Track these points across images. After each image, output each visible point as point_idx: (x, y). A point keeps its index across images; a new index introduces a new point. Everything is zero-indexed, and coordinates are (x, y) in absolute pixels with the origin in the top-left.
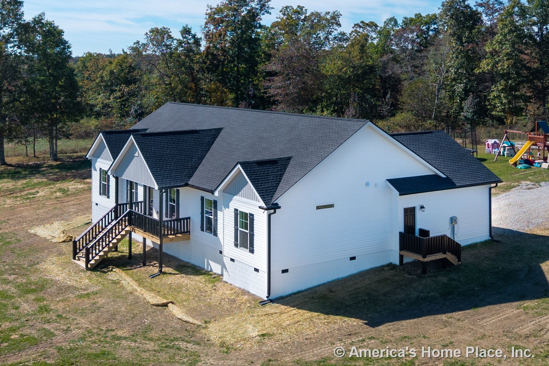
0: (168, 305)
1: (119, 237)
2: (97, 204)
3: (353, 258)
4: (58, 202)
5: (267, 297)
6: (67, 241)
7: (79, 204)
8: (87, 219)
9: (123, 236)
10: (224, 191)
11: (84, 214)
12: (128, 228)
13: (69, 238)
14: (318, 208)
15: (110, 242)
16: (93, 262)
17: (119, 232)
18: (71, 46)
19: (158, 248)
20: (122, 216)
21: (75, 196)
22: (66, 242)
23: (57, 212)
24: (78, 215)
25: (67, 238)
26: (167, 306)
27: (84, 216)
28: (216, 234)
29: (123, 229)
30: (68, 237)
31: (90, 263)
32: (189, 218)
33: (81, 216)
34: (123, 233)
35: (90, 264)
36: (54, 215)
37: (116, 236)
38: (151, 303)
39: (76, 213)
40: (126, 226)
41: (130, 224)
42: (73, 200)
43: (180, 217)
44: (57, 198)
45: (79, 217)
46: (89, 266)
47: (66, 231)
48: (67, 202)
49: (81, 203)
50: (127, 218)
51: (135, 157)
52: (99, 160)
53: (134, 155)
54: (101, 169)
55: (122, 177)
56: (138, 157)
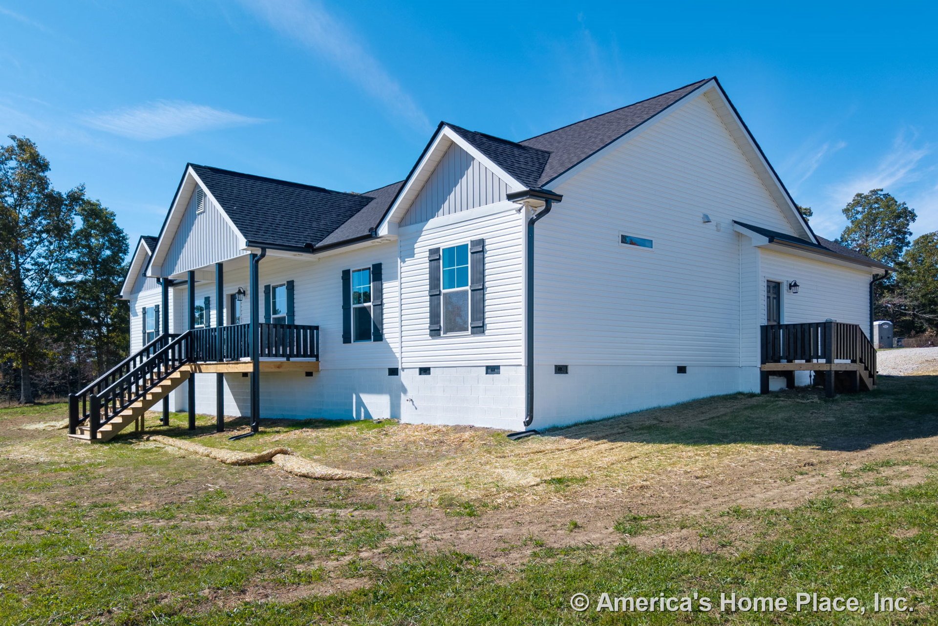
0: (273, 459)
1: (167, 382)
3: (682, 370)
5: (527, 423)
9: (176, 382)
10: (401, 222)
12: (186, 367)
14: (625, 239)
16: (107, 428)
17: (168, 374)
18: (128, 237)
20: (174, 341)
26: (271, 462)
28: (379, 337)
29: (175, 369)
31: (101, 429)
32: (317, 328)
34: (176, 375)
35: (101, 432)
37: (160, 379)
38: (228, 462)
40: (182, 363)
41: (190, 359)
43: (297, 323)
46: (99, 436)
51: (199, 216)
52: (141, 294)
53: (197, 212)
54: (144, 309)
55: (174, 273)
56: (205, 214)
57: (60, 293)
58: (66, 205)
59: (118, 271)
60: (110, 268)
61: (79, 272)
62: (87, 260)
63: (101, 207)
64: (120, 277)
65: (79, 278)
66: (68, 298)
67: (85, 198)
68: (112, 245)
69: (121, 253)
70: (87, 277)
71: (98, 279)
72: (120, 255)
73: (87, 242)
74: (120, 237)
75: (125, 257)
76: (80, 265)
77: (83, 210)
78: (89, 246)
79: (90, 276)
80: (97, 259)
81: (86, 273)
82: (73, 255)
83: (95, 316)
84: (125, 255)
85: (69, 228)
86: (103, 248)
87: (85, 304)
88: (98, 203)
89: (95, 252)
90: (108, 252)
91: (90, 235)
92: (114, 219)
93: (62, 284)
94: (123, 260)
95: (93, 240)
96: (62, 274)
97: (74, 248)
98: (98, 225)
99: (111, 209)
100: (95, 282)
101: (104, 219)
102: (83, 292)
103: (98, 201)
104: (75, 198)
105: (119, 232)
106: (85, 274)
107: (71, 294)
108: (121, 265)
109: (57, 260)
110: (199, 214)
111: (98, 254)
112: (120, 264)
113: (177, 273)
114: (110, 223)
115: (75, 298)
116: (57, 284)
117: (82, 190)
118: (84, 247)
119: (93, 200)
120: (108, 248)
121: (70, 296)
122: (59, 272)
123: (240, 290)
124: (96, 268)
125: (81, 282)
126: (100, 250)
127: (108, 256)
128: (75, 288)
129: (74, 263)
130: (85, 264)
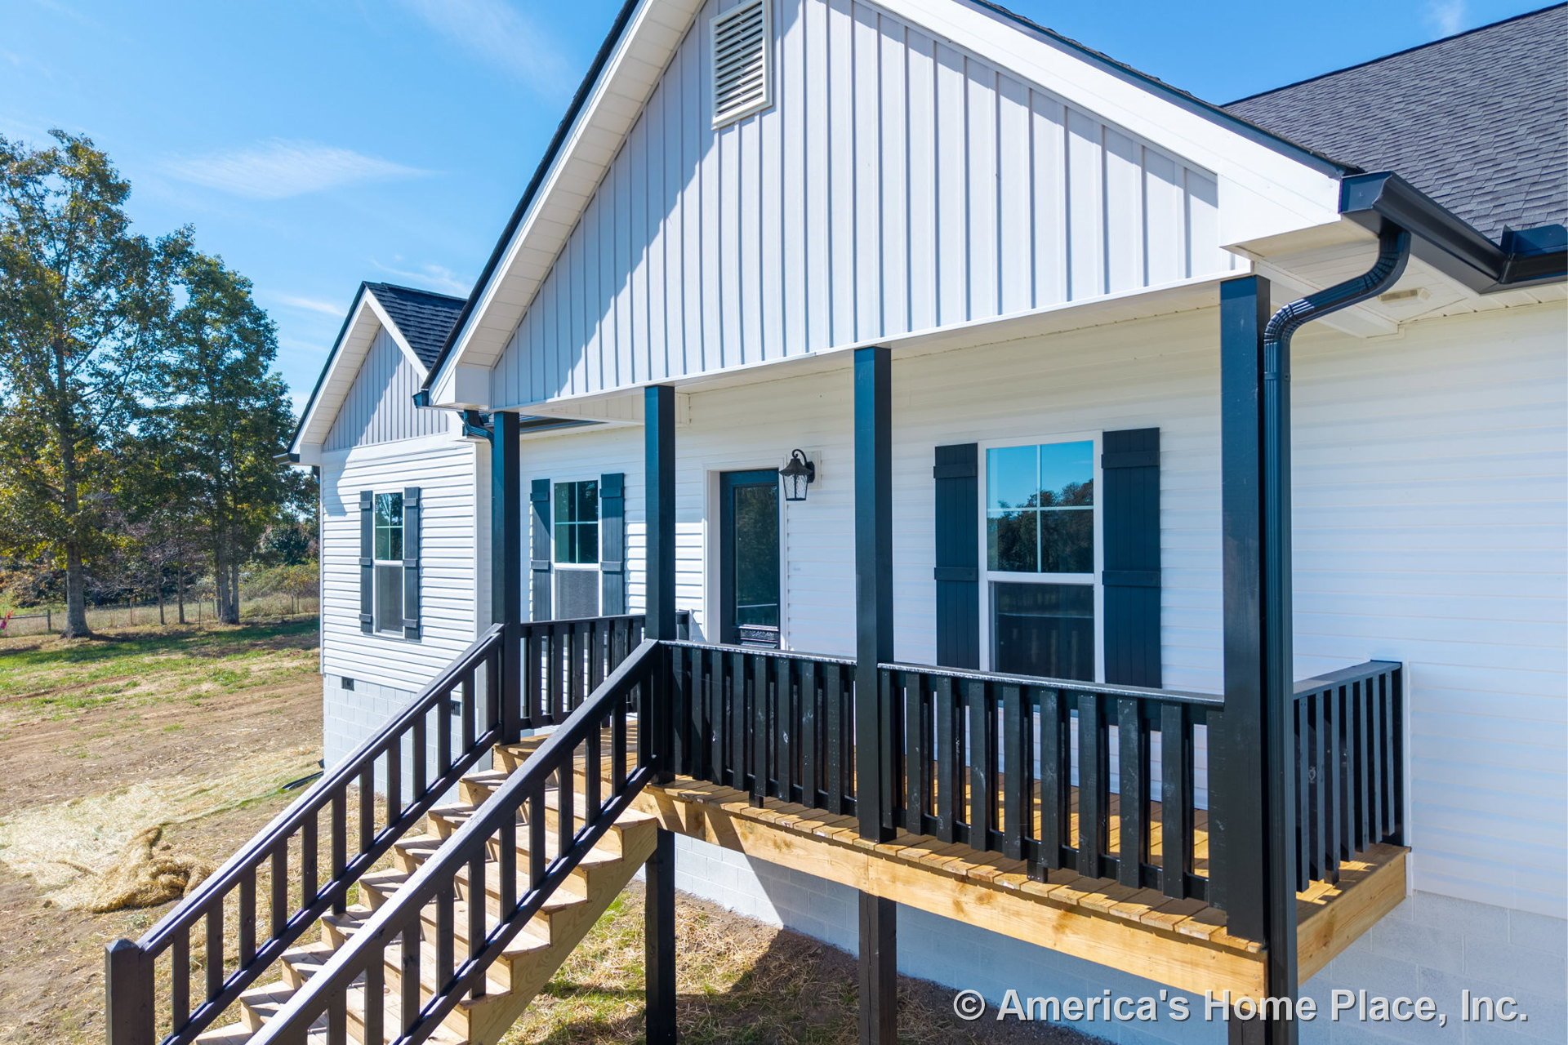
1: (571, 892)
2: (348, 683)
4: (198, 709)
6: (152, 897)
7: (279, 711)
8: (301, 761)
9: (606, 882)
11: (289, 745)
12: (643, 808)
13: (164, 879)
15: (485, 950)
17: (573, 850)
19: (848, 937)
20: (590, 702)
21: (267, 689)
22: (139, 907)
23: (177, 740)
24: (262, 749)
25: (154, 876)
27: (289, 751)
29: (601, 819)
30: (162, 872)
33: (275, 750)
34: (607, 849)
36: (153, 755)
37: (545, 882)
39: (257, 743)
40: (626, 791)
41: (658, 772)
42: (254, 702)
44: (199, 697)
45: (263, 757)
47: (178, 827)
48: (232, 708)
49: (284, 708)
50: (632, 719)
51: (730, 138)
52: (356, 454)
53: (715, 120)
54: (366, 496)
55: (566, 394)
56: (771, 120)
57: (142, 430)
58: (157, 263)
59: (255, 389)
60: (241, 383)
61: (180, 389)
62: (197, 367)
63: (225, 271)
64: (258, 399)
65: (182, 400)
66: (159, 439)
67: (194, 250)
68: (245, 338)
69: (262, 355)
70: (197, 399)
71: (217, 402)
72: (261, 359)
73: (197, 333)
74: (260, 325)
75: (270, 362)
76: (183, 377)
77: (191, 273)
78: (201, 343)
79: (201, 398)
80: (216, 365)
81: (194, 390)
82: (171, 357)
83: (211, 471)
84: (270, 359)
85: (163, 306)
86: (228, 345)
87: (191, 449)
88: (218, 261)
89: (214, 352)
90: (237, 354)
91: (203, 322)
92: (249, 293)
93: (148, 413)
94: (266, 368)
95: (208, 331)
96: (147, 394)
97: (172, 345)
98: (219, 302)
99: (243, 274)
100: (211, 409)
101: (230, 290)
102: (187, 428)
103: (219, 257)
104: (177, 251)
105: (258, 317)
106: (193, 393)
107: (165, 431)
108: (261, 378)
109: (138, 367)
110: (725, 128)
111: (219, 358)
112: (259, 376)
113: (580, 393)
114: (242, 299)
115: (174, 437)
116: (137, 412)
117: (186, 234)
118: (191, 342)
119: (209, 255)
120: (236, 346)
121: (163, 436)
122: (142, 390)
123: (795, 461)
124: (214, 381)
125: (185, 408)
126: (222, 347)
127: (237, 360)
128: (172, 419)
129: (171, 373)
130: (193, 377)
